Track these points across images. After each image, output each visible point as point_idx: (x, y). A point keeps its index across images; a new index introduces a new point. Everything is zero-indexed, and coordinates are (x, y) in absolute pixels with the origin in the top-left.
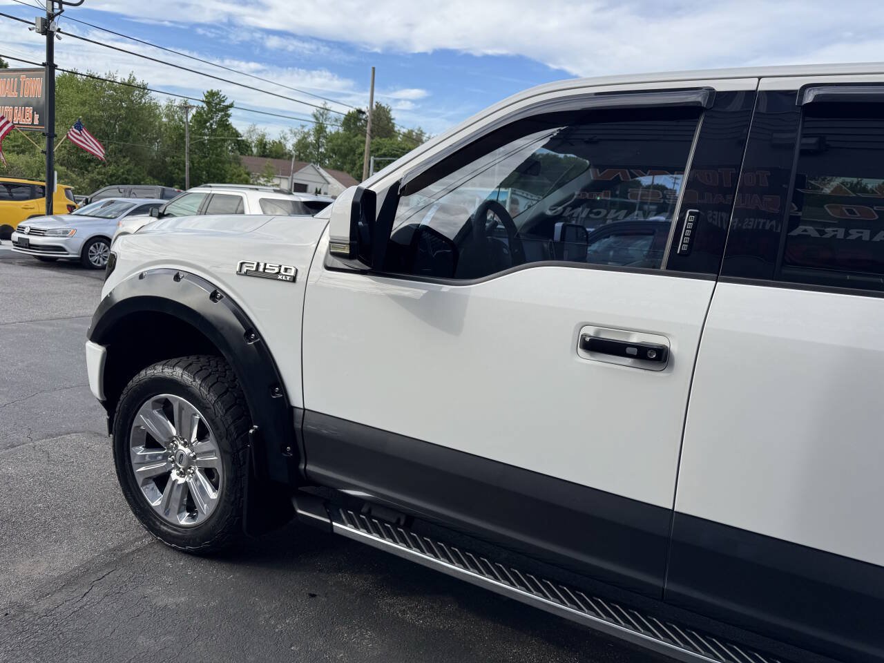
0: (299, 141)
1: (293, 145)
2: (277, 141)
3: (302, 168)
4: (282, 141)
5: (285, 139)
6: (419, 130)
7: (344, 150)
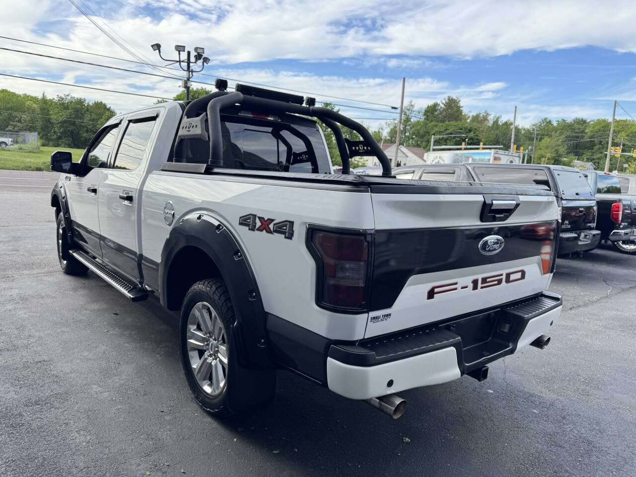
0: (392, 130)
1: (387, 133)
2: (377, 131)
3: (387, 148)
4: (380, 130)
5: (382, 129)
6: (485, 113)
7: (421, 132)
